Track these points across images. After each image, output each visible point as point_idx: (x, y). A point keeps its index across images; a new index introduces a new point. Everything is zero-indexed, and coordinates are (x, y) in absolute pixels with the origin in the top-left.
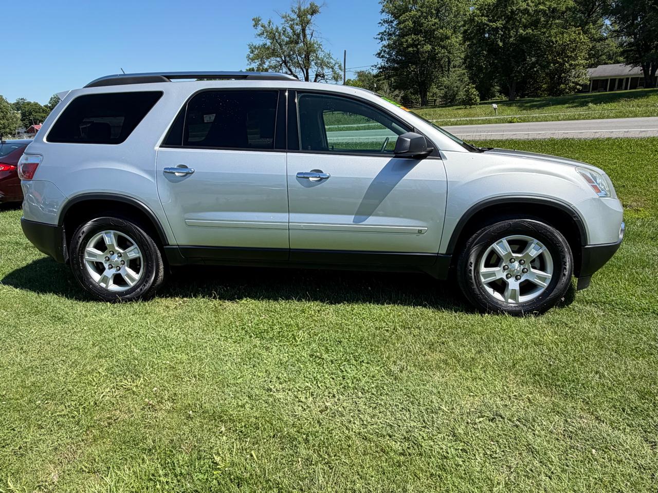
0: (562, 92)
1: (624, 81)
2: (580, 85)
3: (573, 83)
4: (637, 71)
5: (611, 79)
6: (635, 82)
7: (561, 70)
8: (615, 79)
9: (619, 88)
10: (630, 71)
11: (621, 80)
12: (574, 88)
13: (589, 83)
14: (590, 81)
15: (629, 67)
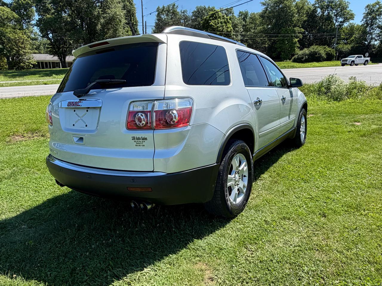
0: (23, 68)
1: (48, 63)
2: (32, 64)
3: (28, 62)
4: (56, 58)
5: (41, 62)
6: (54, 64)
7: (18, 54)
8: (43, 62)
9: (47, 67)
10: (52, 58)
11: (46, 63)
12: (29, 65)
13: (36, 63)
14: (37, 62)
15: (52, 56)
